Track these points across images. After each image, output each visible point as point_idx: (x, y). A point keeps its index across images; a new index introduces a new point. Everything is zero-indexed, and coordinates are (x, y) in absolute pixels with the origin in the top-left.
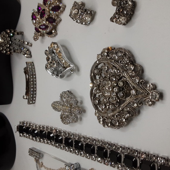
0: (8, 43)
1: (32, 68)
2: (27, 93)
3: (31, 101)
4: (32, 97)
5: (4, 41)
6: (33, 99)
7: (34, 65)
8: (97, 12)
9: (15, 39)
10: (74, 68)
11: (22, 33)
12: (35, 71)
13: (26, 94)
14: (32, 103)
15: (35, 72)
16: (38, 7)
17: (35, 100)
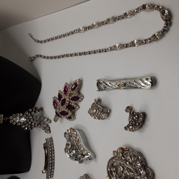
0: (29, 121)
1: (51, 143)
2: (46, 167)
3: (50, 176)
4: (51, 172)
5: (27, 119)
6: (51, 174)
7: (52, 141)
8: (112, 110)
9: (36, 117)
10: (91, 156)
11: (42, 109)
12: (53, 146)
13: (45, 169)
14: (50, 177)
15: (53, 148)
16: (59, 94)
17: (53, 174)
